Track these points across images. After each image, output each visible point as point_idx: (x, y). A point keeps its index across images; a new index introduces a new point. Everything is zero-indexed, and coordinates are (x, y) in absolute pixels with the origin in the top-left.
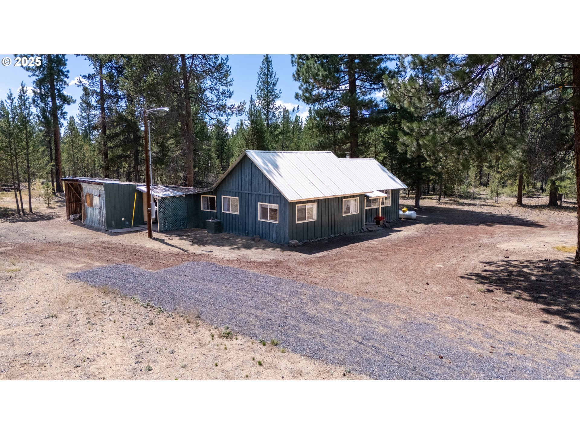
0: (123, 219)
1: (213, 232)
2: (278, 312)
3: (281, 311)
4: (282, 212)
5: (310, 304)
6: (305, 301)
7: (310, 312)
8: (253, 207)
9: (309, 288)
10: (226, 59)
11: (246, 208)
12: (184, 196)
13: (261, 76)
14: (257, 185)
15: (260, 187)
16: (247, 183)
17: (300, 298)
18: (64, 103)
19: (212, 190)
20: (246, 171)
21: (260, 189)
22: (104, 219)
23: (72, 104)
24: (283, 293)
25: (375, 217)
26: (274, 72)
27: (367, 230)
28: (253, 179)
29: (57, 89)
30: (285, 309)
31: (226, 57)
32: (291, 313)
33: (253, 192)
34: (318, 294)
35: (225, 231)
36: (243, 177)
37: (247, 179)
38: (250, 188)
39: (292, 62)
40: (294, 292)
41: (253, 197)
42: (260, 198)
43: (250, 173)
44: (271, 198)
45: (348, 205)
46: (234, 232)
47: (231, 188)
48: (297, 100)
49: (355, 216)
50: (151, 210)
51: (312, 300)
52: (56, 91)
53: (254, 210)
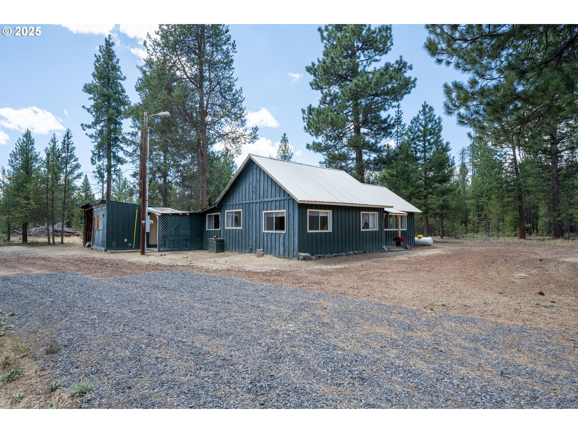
0: (126, 240)
1: (215, 251)
2: (260, 344)
3: (268, 341)
4: (290, 217)
5: (337, 327)
6: (326, 320)
7: (341, 345)
8: (258, 217)
9: (331, 299)
10: (240, 91)
11: (250, 219)
12: (188, 214)
13: (280, 151)
14: (262, 192)
15: (265, 193)
16: (251, 191)
17: (314, 314)
18: (118, 163)
19: (216, 206)
20: (251, 178)
21: (266, 195)
22: (105, 239)
23: (124, 164)
24: (282, 307)
25: (395, 238)
26: (290, 149)
27: (388, 250)
28: (258, 186)
29: (113, 152)
30: (280, 336)
31: (240, 89)
32: (293, 346)
33: (258, 200)
34: (351, 307)
35: (227, 251)
36: (247, 185)
37: (251, 187)
38: (254, 196)
39: (304, 118)
40: (302, 304)
41: (258, 205)
42: (265, 205)
43: (255, 179)
44: (278, 203)
45: (366, 220)
46: (237, 250)
47: (234, 201)
48: (308, 150)
49: (374, 233)
50: (145, 224)
51: (341, 319)
52: (112, 154)
53: (258, 221)
